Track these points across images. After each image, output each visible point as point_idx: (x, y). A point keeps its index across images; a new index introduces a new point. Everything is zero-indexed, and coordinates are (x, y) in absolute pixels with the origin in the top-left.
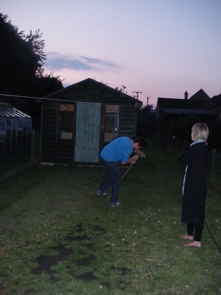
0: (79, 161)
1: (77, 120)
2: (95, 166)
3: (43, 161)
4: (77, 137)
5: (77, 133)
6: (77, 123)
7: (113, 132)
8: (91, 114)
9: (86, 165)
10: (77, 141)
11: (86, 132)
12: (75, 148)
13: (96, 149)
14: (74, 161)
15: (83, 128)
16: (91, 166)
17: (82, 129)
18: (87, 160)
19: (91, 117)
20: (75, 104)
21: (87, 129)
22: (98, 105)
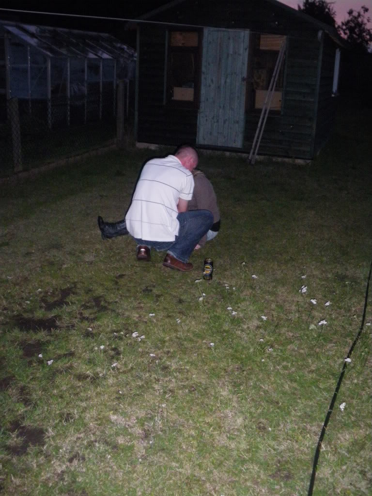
0: (206, 143)
1: (204, 63)
2: (234, 154)
3: (139, 142)
4: (203, 98)
5: (203, 91)
6: (203, 69)
7: (272, 90)
8: (231, 52)
9: (219, 153)
10: (202, 105)
11: (219, 87)
12: (198, 117)
13: (238, 122)
14: (197, 142)
15: (214, 79)
16: (228, 154)
17: (212, 81)
18: (220, 142)
19: (230, 58)
20: (200, 32)
21: (223, 81)
22: (244, 35)
